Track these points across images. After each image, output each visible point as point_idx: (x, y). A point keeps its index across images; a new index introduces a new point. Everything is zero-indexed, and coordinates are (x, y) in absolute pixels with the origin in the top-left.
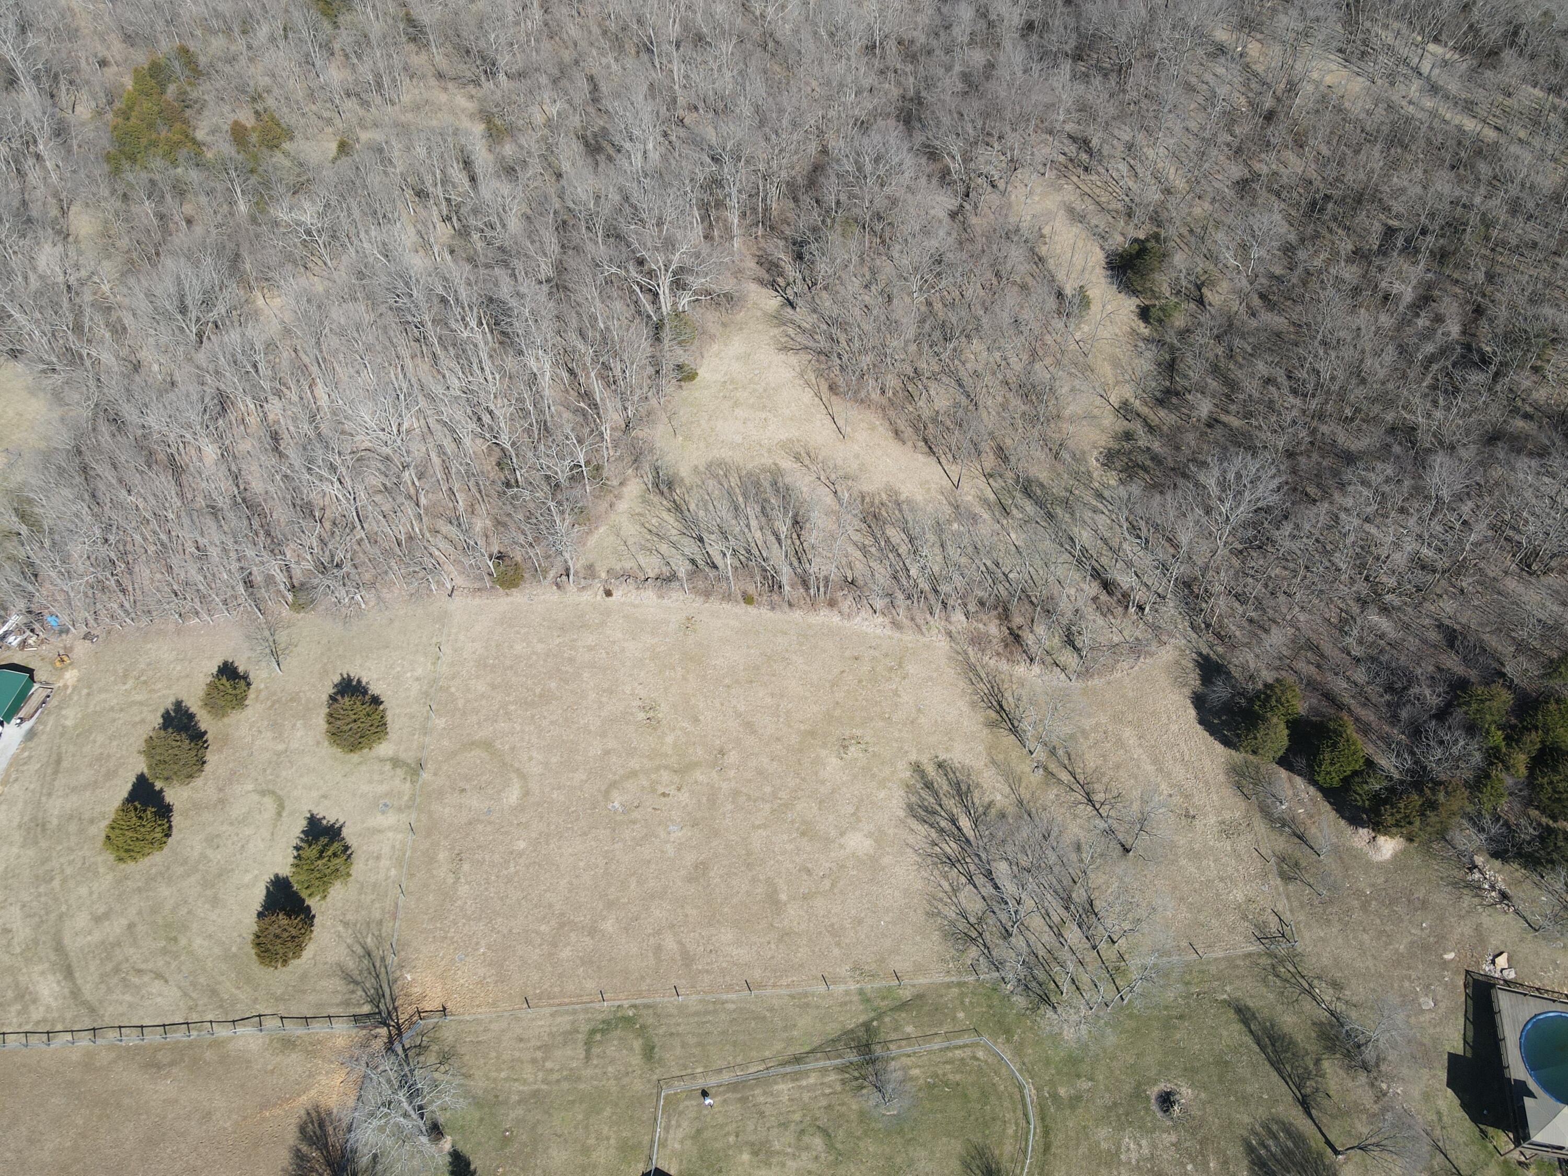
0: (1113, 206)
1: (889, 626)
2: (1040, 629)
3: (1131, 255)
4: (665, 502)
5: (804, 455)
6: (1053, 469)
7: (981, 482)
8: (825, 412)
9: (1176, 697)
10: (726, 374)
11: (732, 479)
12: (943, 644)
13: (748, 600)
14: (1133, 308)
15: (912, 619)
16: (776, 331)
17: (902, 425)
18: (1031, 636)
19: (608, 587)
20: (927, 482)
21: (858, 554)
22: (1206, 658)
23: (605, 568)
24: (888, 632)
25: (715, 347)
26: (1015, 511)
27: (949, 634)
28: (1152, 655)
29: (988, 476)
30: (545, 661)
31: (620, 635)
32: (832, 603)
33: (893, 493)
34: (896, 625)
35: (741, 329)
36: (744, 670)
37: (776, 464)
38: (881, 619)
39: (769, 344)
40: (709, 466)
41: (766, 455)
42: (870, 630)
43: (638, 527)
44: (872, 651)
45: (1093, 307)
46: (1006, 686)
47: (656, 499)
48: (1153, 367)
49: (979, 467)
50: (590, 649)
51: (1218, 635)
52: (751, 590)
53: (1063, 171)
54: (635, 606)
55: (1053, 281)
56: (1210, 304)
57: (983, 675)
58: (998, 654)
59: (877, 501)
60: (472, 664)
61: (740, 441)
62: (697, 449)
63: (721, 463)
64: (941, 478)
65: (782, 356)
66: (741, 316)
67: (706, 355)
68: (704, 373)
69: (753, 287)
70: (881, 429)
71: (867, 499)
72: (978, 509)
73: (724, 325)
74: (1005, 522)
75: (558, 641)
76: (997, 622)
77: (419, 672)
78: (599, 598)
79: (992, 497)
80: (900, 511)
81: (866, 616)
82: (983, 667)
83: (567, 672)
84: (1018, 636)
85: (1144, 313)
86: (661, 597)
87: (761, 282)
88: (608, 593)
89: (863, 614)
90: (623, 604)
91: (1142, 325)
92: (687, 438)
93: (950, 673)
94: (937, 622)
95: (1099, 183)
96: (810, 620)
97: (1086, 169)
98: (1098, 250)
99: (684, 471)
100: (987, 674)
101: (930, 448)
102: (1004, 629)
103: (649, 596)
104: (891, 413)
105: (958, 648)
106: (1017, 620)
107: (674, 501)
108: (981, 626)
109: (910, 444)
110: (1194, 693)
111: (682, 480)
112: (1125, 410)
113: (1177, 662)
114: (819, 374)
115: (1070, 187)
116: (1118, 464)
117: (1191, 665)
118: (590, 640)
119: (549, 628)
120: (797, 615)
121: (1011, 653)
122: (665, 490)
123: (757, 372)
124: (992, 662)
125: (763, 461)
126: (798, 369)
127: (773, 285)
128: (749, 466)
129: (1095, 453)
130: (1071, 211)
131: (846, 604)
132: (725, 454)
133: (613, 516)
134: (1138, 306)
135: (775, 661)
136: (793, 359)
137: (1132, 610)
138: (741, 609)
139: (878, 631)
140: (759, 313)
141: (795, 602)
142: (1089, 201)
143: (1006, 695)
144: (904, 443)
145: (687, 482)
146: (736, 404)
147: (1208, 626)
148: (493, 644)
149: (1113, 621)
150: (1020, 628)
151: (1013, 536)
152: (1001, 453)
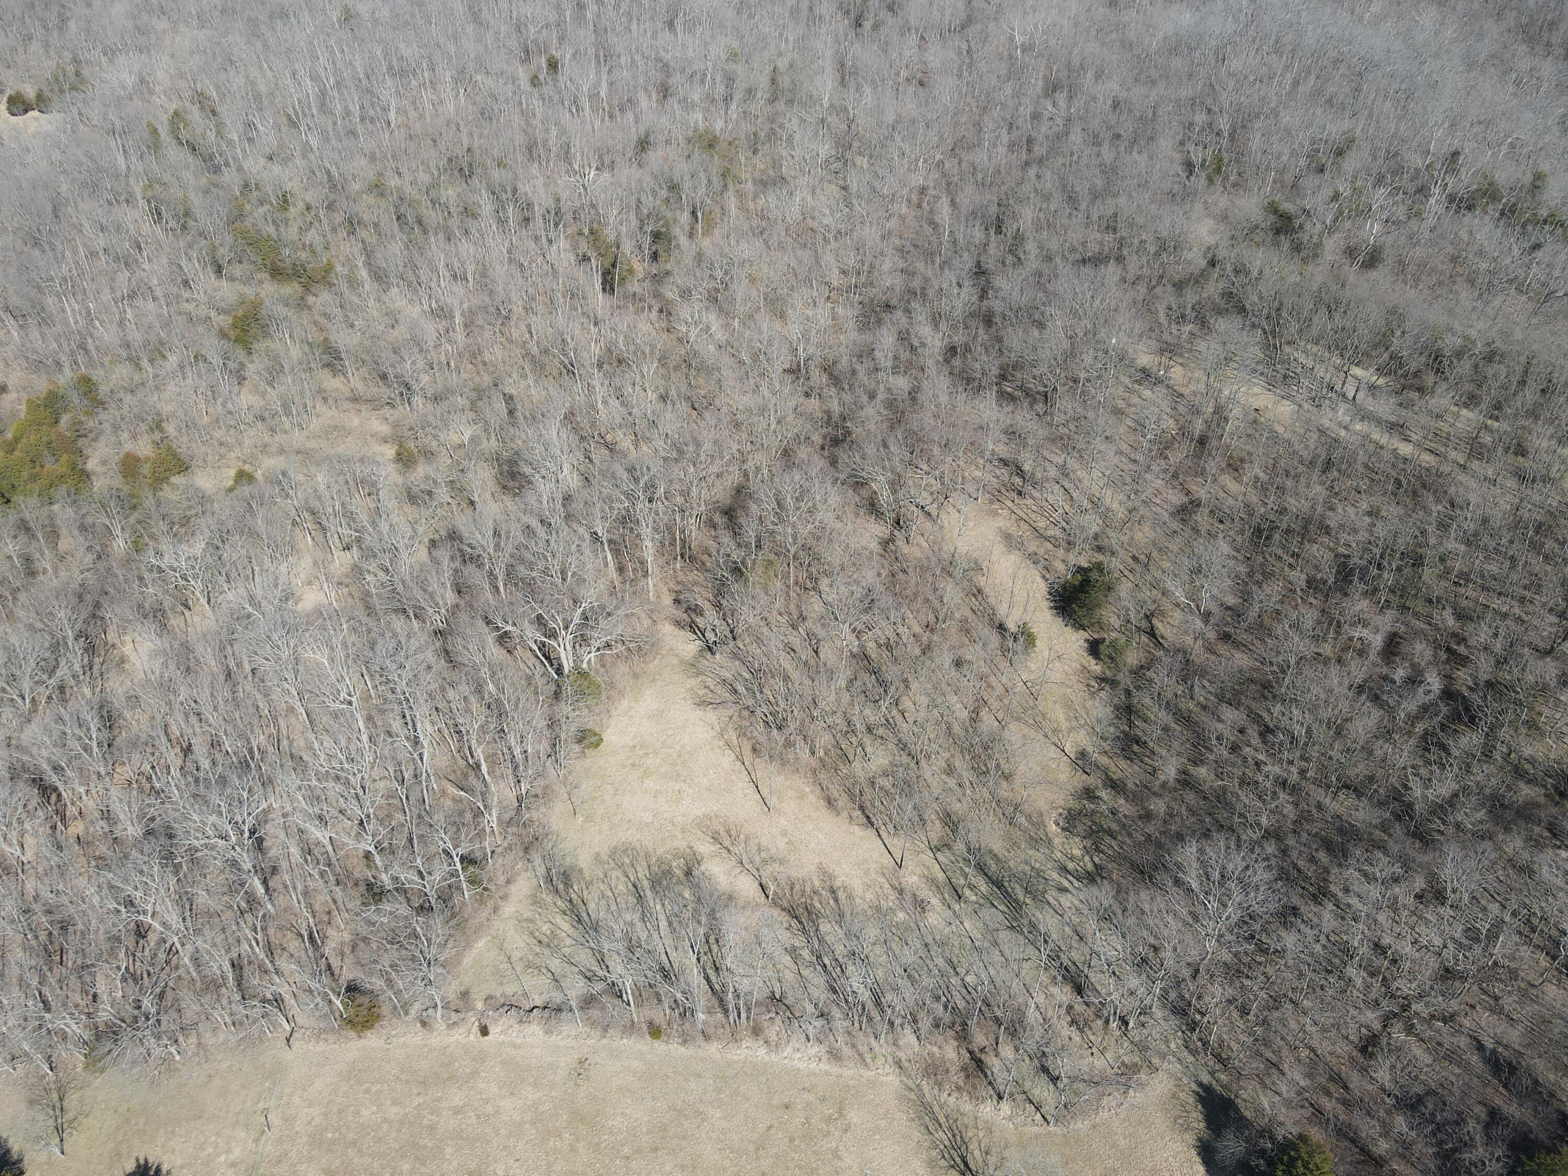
0: (1050, 533)
1: (825, 1057)
2: (1007, 1051)
3: (1074, 587)
4: (559, 903)
5: (723, 834)
6: (1008, 837)
7: (928, 857)
8: (748, 779)
9: (1178, 1147)
10: (635, 737)
11: (639, 869)
12: (890, 1079)
13: (655, 1032)
14: (1082, 642)
15: (854, 1046)
16: (692, 682)
17: (835, 792)
18: (996, 1061)
19: (484, 1022)
20: (866, 861)
21: (787, 959)
22: (1207, 1089)
23: (483, 995)
24: (824, 1066)
25: (625, 704)
26: (967, 892)
27: (898, 1063)
28: (1142, 1085)
29: (935, 849)
30: (399, 1131)
31: (494, 1089)
32: (757, 1031)
33: (826, 875)
34: (835, 1056)
35: (654, 680)
36: (649, 1131)
37: (691, 848)
38: (816, 1049)
39: (685, 699)
40: (613, 854)
41: (679, 835)
42: (802, 1065)
43: (526, 937)
44: (806, 1095)
45: (1038, 643)
46: (970, 1134)
47: (548, 898)
48: (1109, 710)
49: (924, 838)
50: (457, 1111)
51: (1218, 1057)
52: (659, 1018)
53: (996, 497)
54: (515, 1047)
55: (994, 614)
56: (1163, 637)
57: (942, 1120)
58: (958, 1088)
59: (808, 889)
60: (305, 1139)
61: (650, 820)
62: (600, 832)
63: (627, 849)
64: (882, 855)
65: (700, 713)
66: (653, 666)
67: (613, 713)
68: (610, 736)
69: (667, 629)
70: (811, 797)
71: (797, 888)
72: (925, 893)
73: (636, 676)
74: (957, 907)
75: (417, 1101)
76: (955, 1043)
77: (236, 1154)
78: (472, 1037)
79: (941, 876)
80: (836, 900)
81: (798, 1045)
82: (941, 1108)
83: (425, 1147)
84: (980, 1060)
85: (1094, 648)
86: (548, 1032)
87: (678, 624)
88: (484, 1031)
89: (794, 1043)
90: (502, 1044)
91: (1093, 662)
92: (588, 819)
93: (902, 1119)
94: (882, 1047)
95: (1034, 508)
96: (729, 1056)
97: (1020, 493)
98: (1039, 579)
99: (584, 861)
100: (947, 1117)
101: (868, 817)
102: (964, 1052)
103: (535, 1030)
104: (822, 776)
105: (910, 1083)
106: (980, 1039)
107: (571, 901)
108: (935, 1049)
109: (845, 814)
110: (1200, 1140)
111: (581, 871)
112: (1082, 760)
113: (1174, 1096)
114: (742, 733)
115: (1005, 512)
116: (1080, 829)
117: (1191, 1100)
118: (457, 1097)
119: (407, 1082)
120: (713, 1049)
121: (974, 1087)
122: (561, 886)
123: (670, 732)
124: (952, 1100)
125: (676, 844)
126: (717, 727)
127: (693, 627)
128: (660, 852)
129: (1054, 815)
130: (1007, 537)
131: (773, 1031)
132: (630, 836)
133: (496, 924)
134: (1087, 641)
135: (686, 1117)
136: (711, 715)
137: (1114, 1025)
138: (644, 1045)
139: (813, 1066)
140: (675, 661)
141: (711, 1031)
142: (1026, 527)
143: (971, 1147)
144: (838, 814)
145: (587, 875)
146: (646, 774)
147: (1205, 1044)
148: (335, 1110)
149: (1092, 1038)
150: (982, 1050)
151: (967, 925)
152: (950, 822)
